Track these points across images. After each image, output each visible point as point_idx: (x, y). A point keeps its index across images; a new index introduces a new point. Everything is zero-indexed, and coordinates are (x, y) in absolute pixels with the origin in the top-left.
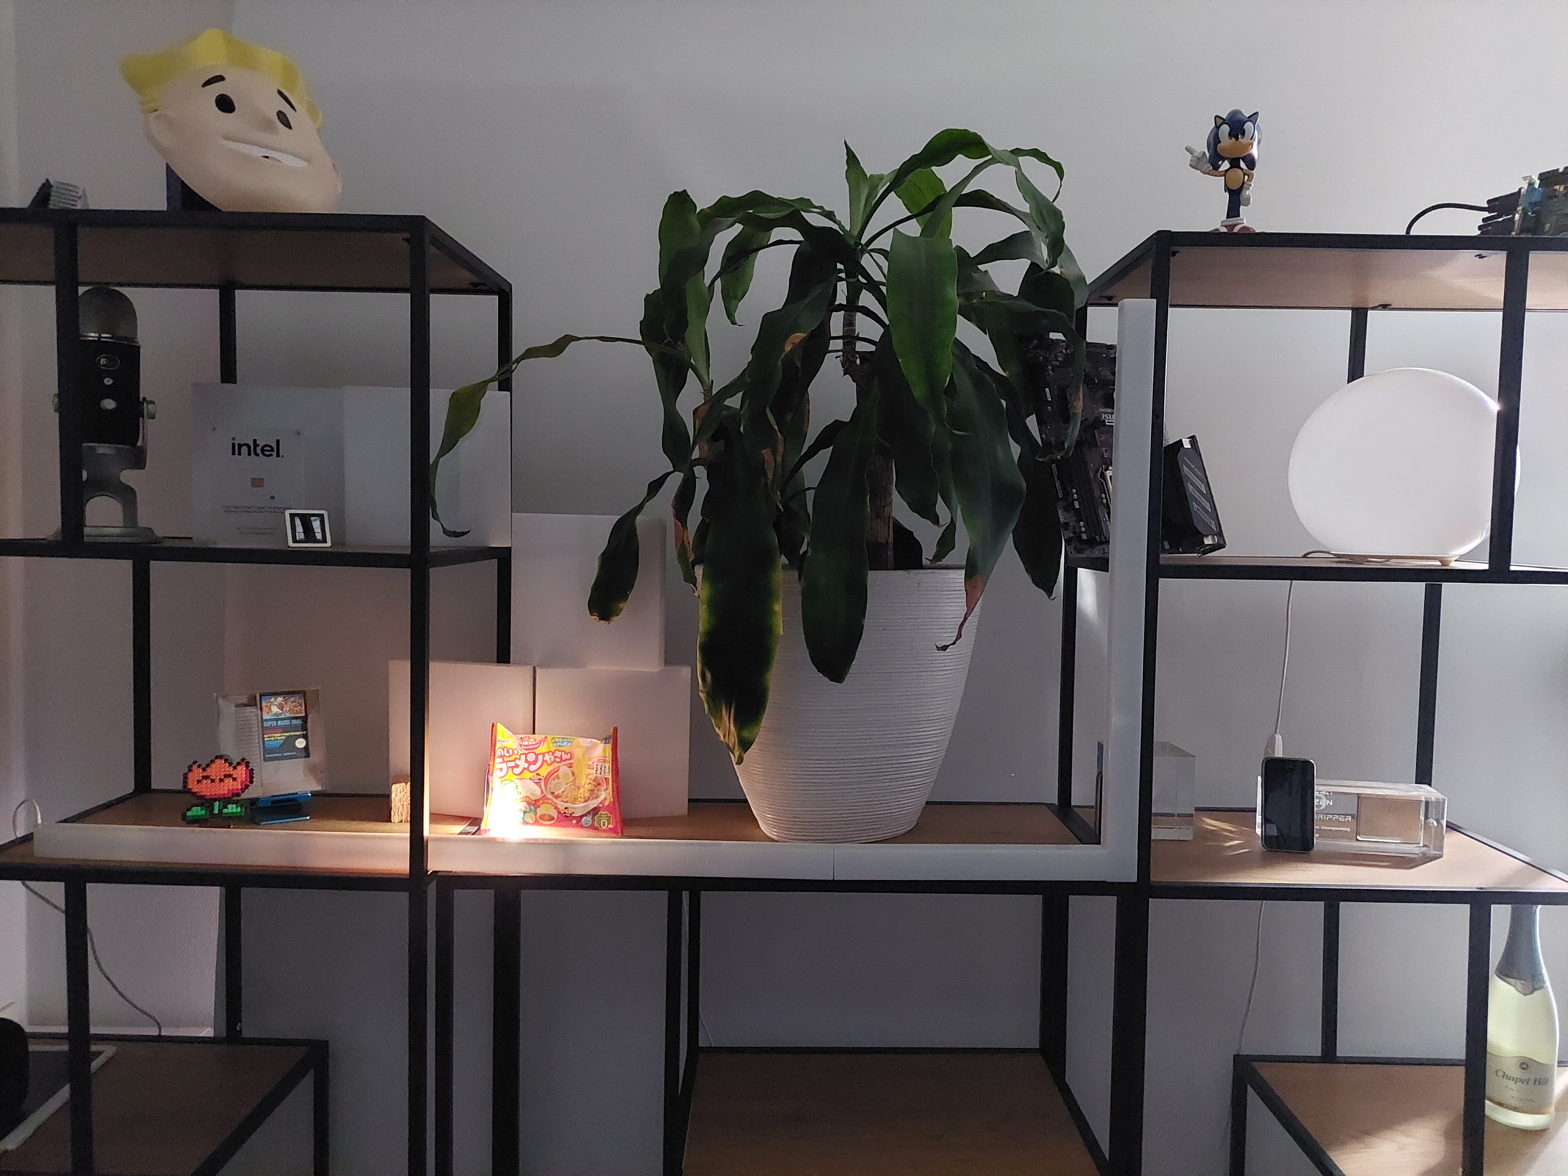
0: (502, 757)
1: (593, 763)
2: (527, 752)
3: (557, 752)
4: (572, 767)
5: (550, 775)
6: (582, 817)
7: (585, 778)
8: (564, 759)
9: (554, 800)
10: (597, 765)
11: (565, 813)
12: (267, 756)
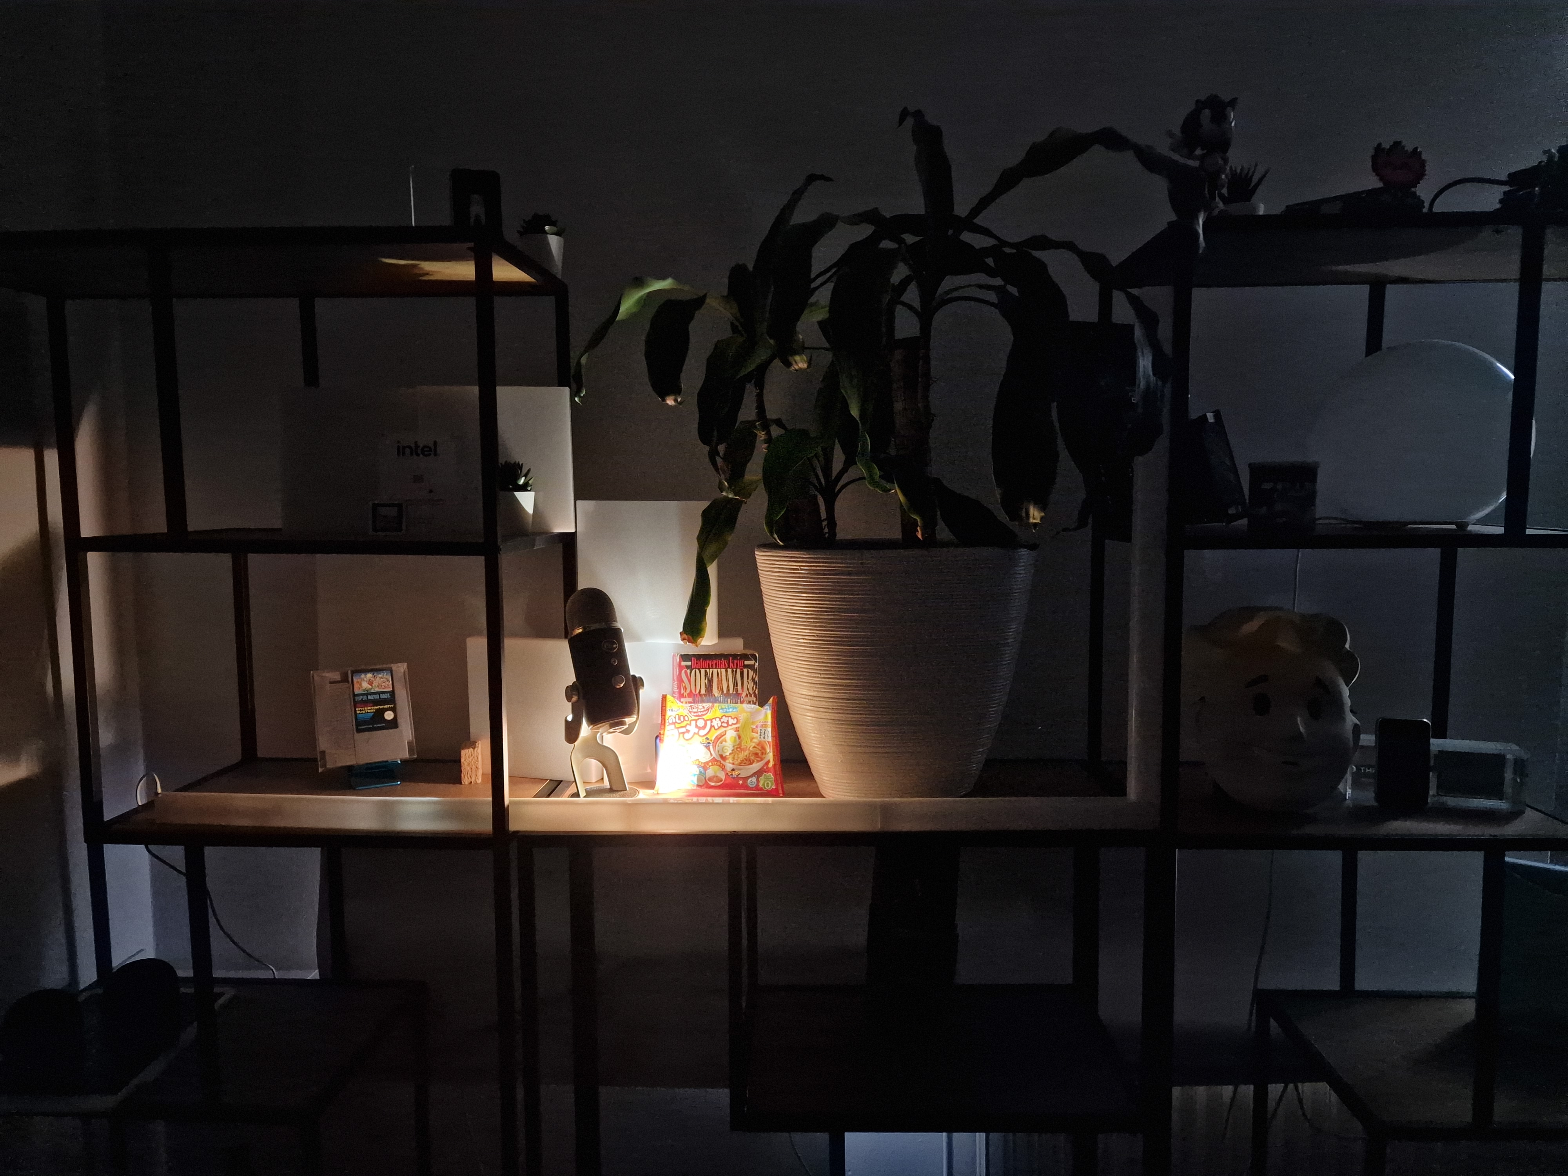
0: (674, 723)
1: (757, 727)
2: (697, 718)
3: (724, 717)
4: (738, 731)
5: (718, 738)
6: (747, 778)
7: (749, 741)
8: (730, 723)
9: (722, 762)
10: (761, 730)
11: (732, 775)
12: (359, 728)
